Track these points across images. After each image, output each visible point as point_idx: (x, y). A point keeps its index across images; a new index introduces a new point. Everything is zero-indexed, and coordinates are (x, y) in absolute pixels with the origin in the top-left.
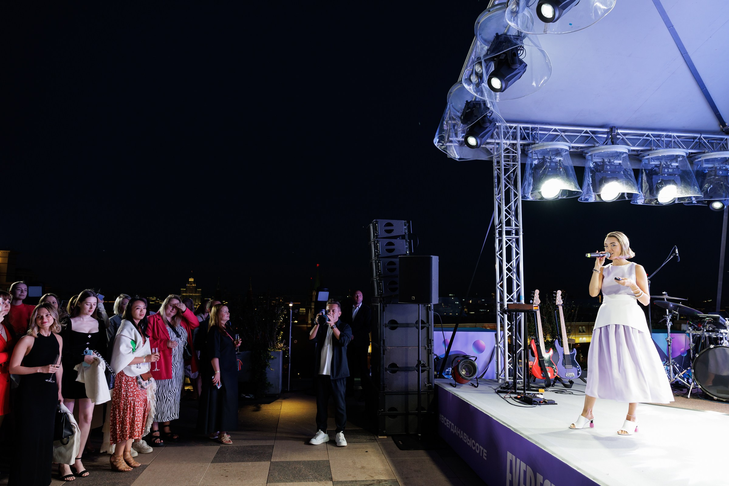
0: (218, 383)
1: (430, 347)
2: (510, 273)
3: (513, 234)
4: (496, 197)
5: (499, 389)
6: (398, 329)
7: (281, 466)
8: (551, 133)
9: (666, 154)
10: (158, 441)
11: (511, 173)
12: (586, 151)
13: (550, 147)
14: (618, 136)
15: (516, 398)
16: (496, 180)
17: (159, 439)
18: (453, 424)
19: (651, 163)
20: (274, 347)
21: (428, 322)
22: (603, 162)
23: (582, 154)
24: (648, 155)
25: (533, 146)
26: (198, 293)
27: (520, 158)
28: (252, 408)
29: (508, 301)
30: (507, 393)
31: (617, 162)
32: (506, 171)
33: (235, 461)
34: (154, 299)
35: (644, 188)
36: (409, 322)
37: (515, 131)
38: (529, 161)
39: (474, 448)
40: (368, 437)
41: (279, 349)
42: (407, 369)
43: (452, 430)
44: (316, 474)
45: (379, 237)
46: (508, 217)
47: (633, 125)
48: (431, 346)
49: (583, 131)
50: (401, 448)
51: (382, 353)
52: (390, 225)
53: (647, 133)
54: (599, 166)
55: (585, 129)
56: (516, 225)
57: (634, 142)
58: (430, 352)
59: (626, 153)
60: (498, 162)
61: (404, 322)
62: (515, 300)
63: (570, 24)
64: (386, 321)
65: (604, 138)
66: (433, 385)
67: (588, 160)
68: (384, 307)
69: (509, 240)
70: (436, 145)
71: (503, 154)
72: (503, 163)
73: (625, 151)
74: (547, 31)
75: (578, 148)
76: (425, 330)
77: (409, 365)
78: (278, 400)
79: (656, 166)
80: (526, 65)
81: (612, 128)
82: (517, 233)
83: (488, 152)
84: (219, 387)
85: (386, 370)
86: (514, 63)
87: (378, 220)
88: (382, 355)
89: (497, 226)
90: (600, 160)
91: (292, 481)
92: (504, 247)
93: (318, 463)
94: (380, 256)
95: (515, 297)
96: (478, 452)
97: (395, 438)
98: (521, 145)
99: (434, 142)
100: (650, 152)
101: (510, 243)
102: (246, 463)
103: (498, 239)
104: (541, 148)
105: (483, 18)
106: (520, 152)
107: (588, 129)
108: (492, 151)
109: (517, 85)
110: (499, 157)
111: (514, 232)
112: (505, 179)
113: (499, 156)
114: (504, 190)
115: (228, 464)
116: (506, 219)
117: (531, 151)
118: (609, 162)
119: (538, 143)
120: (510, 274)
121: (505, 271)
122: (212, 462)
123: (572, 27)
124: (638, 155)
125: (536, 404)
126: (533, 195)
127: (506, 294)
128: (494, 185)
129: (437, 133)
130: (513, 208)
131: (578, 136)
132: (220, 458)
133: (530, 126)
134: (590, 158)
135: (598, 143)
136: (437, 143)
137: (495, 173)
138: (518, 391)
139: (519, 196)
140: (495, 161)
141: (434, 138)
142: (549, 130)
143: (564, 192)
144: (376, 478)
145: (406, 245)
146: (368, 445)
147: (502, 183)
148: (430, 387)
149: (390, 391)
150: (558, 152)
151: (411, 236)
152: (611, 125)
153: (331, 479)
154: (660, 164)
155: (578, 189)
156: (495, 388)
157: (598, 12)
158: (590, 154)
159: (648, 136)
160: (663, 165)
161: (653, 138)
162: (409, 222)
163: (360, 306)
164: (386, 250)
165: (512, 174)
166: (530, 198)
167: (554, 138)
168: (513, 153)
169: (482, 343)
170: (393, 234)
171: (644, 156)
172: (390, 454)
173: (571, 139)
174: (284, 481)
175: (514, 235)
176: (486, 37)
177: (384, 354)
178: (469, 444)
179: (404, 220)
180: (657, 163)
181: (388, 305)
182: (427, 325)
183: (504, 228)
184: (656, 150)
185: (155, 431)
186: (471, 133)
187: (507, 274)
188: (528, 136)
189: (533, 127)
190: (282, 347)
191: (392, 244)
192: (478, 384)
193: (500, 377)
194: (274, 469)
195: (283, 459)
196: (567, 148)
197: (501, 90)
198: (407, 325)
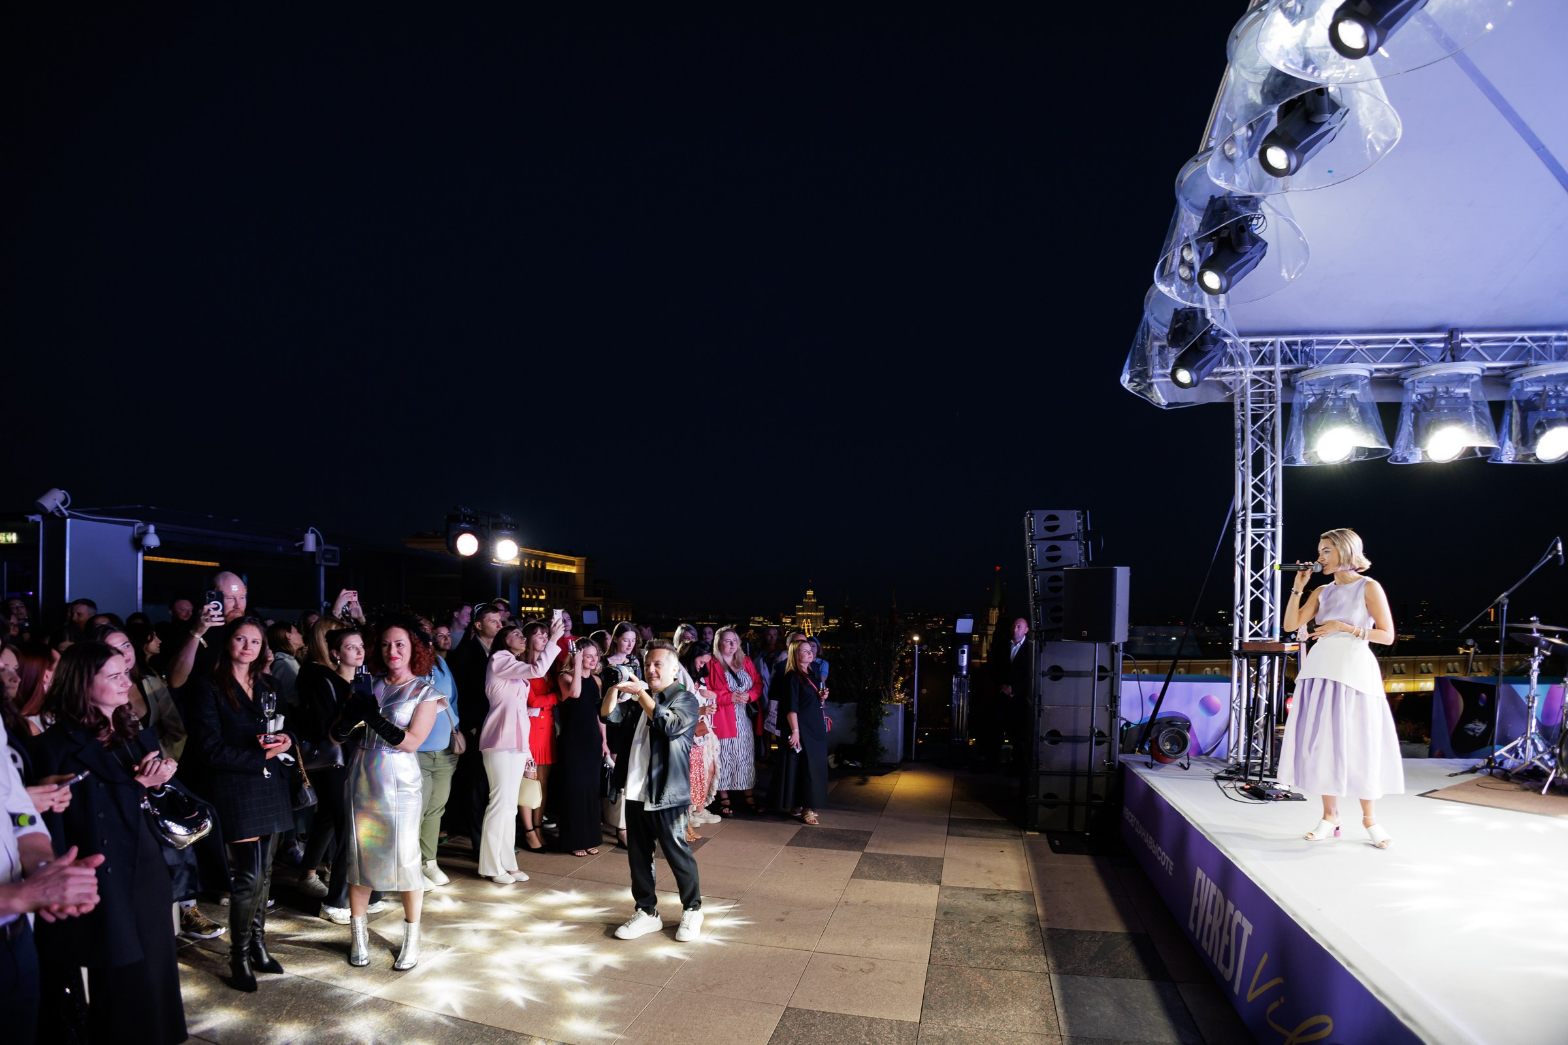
0: (797, 745)
1: (1114, 707)
2: (1257, 591)
3: (1267, 524)
4: (1239, 463)
5: (1223, 774)
6: (1064, 680)
7: (876, 859)
8: (1338, 347)
9: (1555, 372)
10: (726, 810)
11: (1266, 420)
12: (1403, 376)
13: (1334, 374)
14: (1463, 345)
15: (1242, 788)
16: (1239, 436)
17: (728, 809)
18: (1138, 822)
19: (1526, 390)
20: (890, 698)
21: (1113, 669)
22: (1435, 392)
23: (1397, 381)
24: (1521, 375)
25: (1303, 373)
26: (820, 612)
27: (1280, 395)
28: (855, 779)
29: (1251, 636)
30: (1231, 779)
31: (1460, 391)
32: (1255, 419)
33: (817, 847)
34: (761, 619)
35: (1514, 433)
36: (1081, 669)
37: (1272, 348)
38: (1297, 400)
39: (1159, 858)
40: (1011, 832)
41: (897, 701)
42: (1075, 739)
43: (1137, 830)
44: (920, 874)
45: (1035, 538)
46: (1257, 497)
47: (1494, 323)
48: (1116, 706)
49: (1398, 340)
50: (1055, 850)
51: (1036, 714)
52: (1053, 518)
53: (1520, 335)
54: (1426, 399)
55: (1401, 337)
56: (1273, 511)
57: (1494, 353)
58: (1114, 714)
59: (1477, 375)
60: (1242, 405)
61: (1074, 669)
62: (1265, 634)
63: (1330, 172)
64: (1045, 667)
65: (1440, 348)
66: (1117, 763)
67: (1408, 390)
68: (1041, 647)
69: (1259, 536)
70: (1125, 385)
71: (1250, 391)
72: (1249, 405)
73: (1474, 372)
74: (1288, 188)
75: (1390, 370)
76: (1107, 681)
77: (1079, 734)
78: (895, 772)
79: (1537, 394)
80: (1266, 244)
81: (1453, 332)
82: (1273, 525)
83: (1224, 387)
84: (798, 751)
85: (1042, 739)
86: (1241, 243)
87: (1034, 512)
88: (1036, 717)
89: (1238, 513)
90: (1429, 390)
91: (884, 879)
92: (1249, 548)
93: (928, 860)
94: (1036, 568)
95: (1266, 628)
96: (1163, 864)
97: (1051, 835)
98: (1283, 373)
99: (1122, 381)
100: (1523, 371)
101: (1259, 541)
102: (830, 850)
103: (1240, 534)
104: (1318, 377)
105: (1188, 173)
106: (1280, 385)
107: (1408, 337)
108: (1232, 387)
109: (1254, 279)
110: (1242, 396)
111: (1269, 521)
112: (1253, 433)
113: (1243, 392)
114: (1251, 454)
115: (807, 849)
116: (1253, 501)
117: (1300, 382)
118: (1447, 392)
119: (1312, 368)
120: (1257, 593)
121: (1248, 588)
122: (787, 845)
123: (1333, 176)
124: (1504, 376)
125: (1270, 800)
126: (1306, 456)
127: (1247, 622)
128: (1236, 443)
129: (1126, 366)
130: (1269, 480)
131: (1389, 348)
132: (798, 841)
133: (1299, 339)
134: (1410, 387)
135: (1425, 359)
136: (1126, 382)
137: (1238, 424)
138: (1250, 778)
139: (1278, 462)
140: (1237, 402)
141: (1121, 375)
142: (1335, 343)
143: (1360, 451)
144: (1004, 887)
145: (1080, 549)
146: (1006, 843)
147: (1248, 440)
148: (1111, 767)
149: (1048, 769)
150: (1349, 381)
151: (1087, 535)
152: (1452, 326)
153: (939, 883)
154: (1544, 391)
155: (1382, 444)
156: (1216, 771)
157: (1375, 149)
158: (1410, 380)
159: (1522, 340)
160: (1548, 392)
161: (1534, 345)
162: (1084, 513)
163: (1022, 642)
164: (1047, 558)
165: (1268, 423)
166: (1302, 462)
167: (1345, 357)
168: (1270, 387)
169: (1216, 699)
170: (1058, 533)
171: (1513, 378)
172: (1035, 856)
173: (1376, 355)
174: (873, 879)
175: (1269, 526)
176: (1195, 202)
177: (1039, 716)
178: (1154, 852)
179: (1077, 510)
180: (1537, 388)
181: (1047, 643)
182: (1110, 674)
183: (1250, 515)
184: (1536, 365)
185: (725, 799)
186: (1181, 363)
187: (1252, 593)
188: (1296, 357)
189: (1305, 341)
190: (902, 700)
191: (1057, 549)
192: (1189, 764)
193: (1232, 755)
194: (865, 862)
195: (880, 851)
196: (1367, 374)
197: (1223, 290)
198: (1078, 674)
